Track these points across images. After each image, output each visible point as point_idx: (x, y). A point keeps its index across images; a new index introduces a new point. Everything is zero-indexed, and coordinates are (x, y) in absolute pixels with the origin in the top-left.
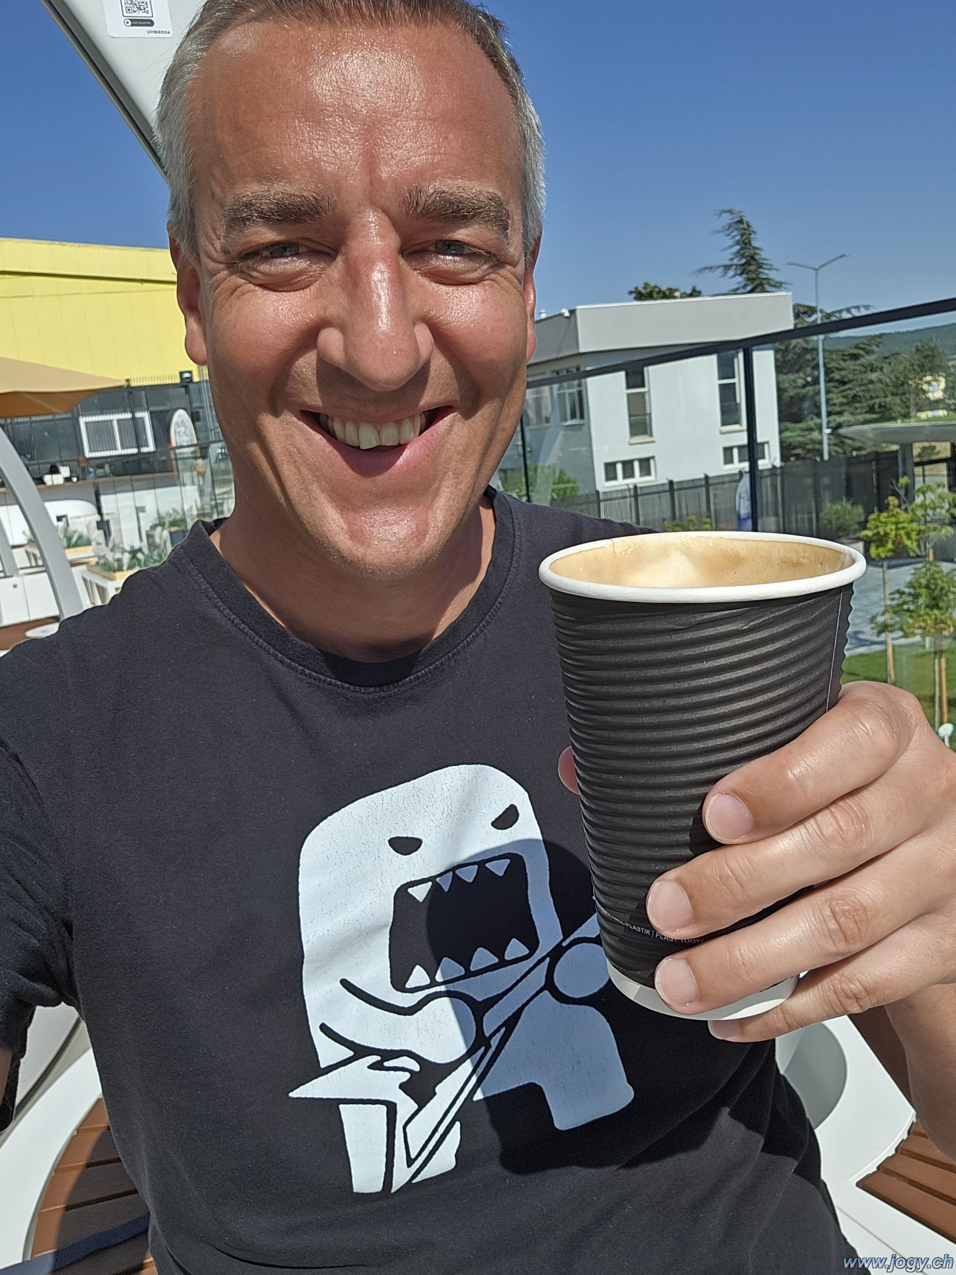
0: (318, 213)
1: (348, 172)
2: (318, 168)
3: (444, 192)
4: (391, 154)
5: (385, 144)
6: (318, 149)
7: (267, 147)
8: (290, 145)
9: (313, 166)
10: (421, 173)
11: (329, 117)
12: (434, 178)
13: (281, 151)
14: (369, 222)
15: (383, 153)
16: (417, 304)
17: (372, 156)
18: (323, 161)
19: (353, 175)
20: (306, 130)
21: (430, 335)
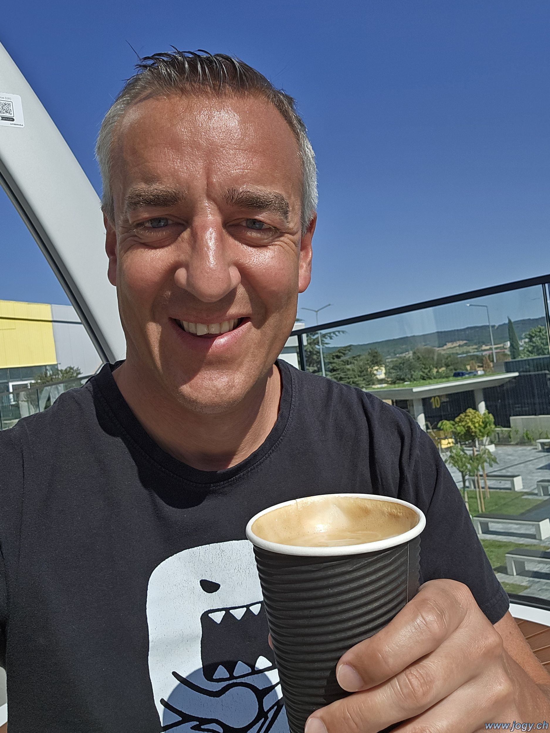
0: (176, 201)
1: (194, 178)
2: (177, 175)
3: (249, 192)
4: (219, 168)
5: (216, 163)
6: (178, 164)
7: (149, 162)
8: (162, 162)
9: (174, 175)
10: (236, 180)
11: (184, 146)
12: (243, 183)
13: (157, 165)
14: (205, 206)
15: (214, 167)
16: (231, 254)
17: (208, 169)
18: (180, 171)
19: (196, 179)
20: (171, 154)
21: (239, 273)
